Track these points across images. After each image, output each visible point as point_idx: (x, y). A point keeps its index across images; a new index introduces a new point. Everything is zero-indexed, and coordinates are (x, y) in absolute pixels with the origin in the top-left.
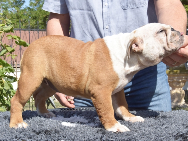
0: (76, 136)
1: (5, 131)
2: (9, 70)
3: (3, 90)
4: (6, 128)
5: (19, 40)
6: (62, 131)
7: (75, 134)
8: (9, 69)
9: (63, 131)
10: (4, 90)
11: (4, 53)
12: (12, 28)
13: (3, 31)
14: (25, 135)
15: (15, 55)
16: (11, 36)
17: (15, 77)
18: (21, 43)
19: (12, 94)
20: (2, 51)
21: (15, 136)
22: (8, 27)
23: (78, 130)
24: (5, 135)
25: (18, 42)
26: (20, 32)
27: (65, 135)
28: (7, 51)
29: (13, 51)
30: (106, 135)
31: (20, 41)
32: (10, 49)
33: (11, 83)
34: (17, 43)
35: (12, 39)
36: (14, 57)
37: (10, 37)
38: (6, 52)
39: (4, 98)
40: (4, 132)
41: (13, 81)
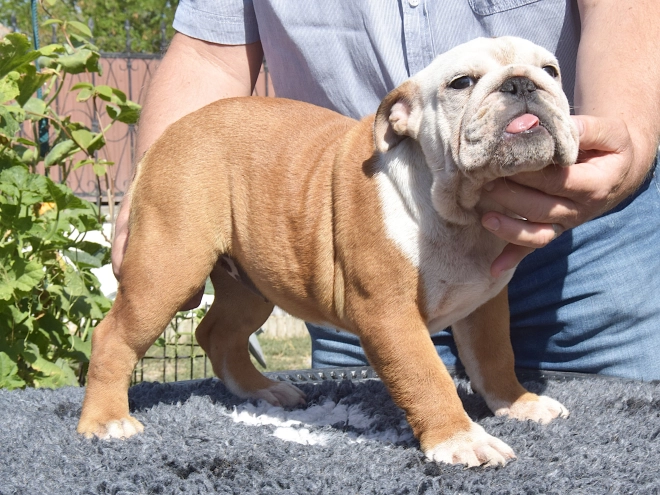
0: (327, 480)
1: (62, 464)
2: (81, 224)
3: (59, 297)
4: (64, 453)
5: (121, 103)
6: (276, 461)
7: (326, 474)
8: (80, 217)
9: (281, 461)
10: (63, 300)
11: (65, 155)
12: (94, 55)
13: (59, 66)
14: (135, 482)
15: (105, 161)
16: (91, 89)
17: (106, 248)
18: (129, 113)
19: (95, 312)
20: (55, 144)
21: (97, 483)
22: (77, 54)
23: (337, 460)
24: (62, 480)
25: (118, 111)
26: (129, 67)
27: (287, 478)
28: (77, 145)
29: (100, 144)
30: (439, 477)
31: (125, 108)
32: (85, 139)
33: (92, 270)
34: (115, 113)
35: (94, 98)
36: (101, 170)
37: (87, 90)
38: (72, 149)
39: (64, 328)
40: (58, 470)
41: (100, 263)
